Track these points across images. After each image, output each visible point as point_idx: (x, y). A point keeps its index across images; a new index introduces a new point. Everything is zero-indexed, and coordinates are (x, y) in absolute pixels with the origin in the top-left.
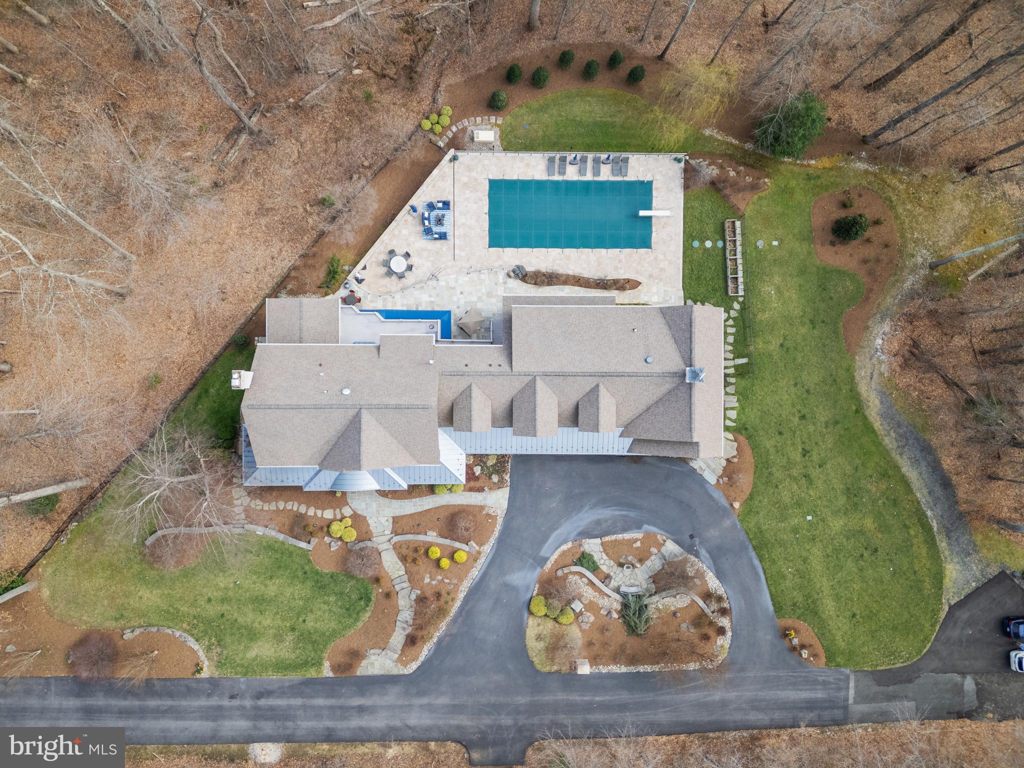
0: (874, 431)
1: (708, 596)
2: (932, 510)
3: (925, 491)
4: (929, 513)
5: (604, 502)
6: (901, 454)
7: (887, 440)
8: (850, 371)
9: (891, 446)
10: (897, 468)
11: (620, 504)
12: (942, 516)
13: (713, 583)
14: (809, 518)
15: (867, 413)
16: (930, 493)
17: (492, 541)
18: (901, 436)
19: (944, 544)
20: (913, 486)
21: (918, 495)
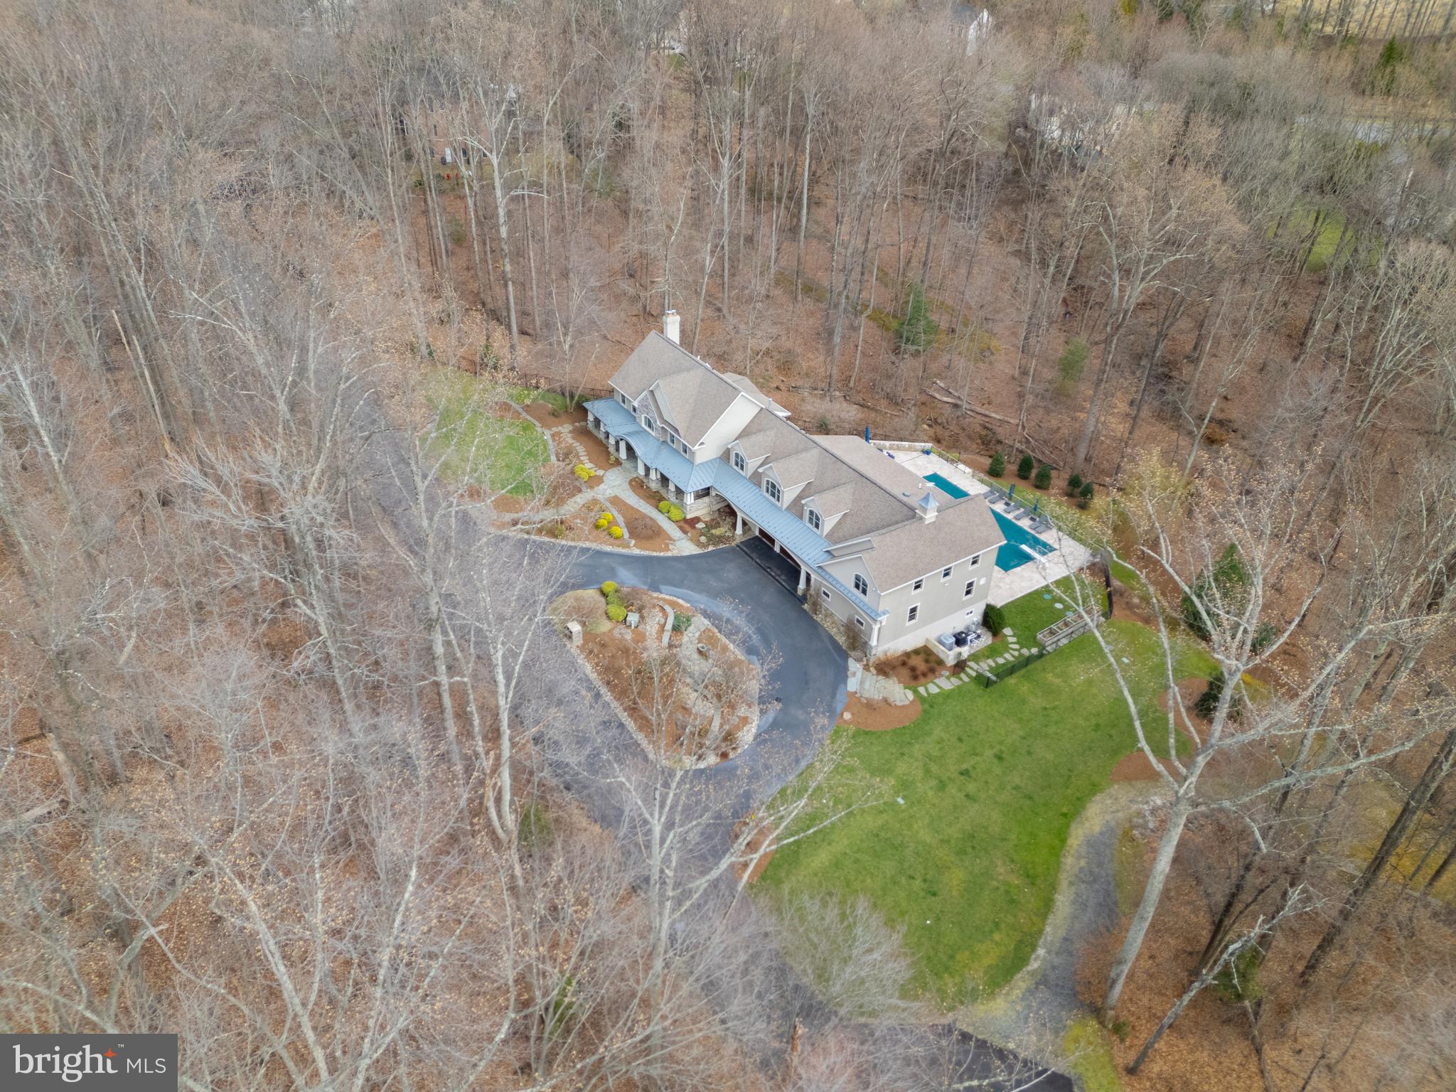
0: (1064, 841)
1: (729, 737)
2: (1049, 952)
3: (1062, 933)
4: (1041, 952)
5: (750, 619)
6: (1071, 884)
7: (1069, 861)
8: (1094, 789)
9: (1068, 868)
10: (1053, 888)
11: (759, 631)
12: (1054, 968)
13: (747, 736)
14: (901, 801)
15: (1073, 826)
16: (1066, 939)
17: (646, 553)
18: (1091, 872)
19: (1023, 985)
20: (1051, 916)
21: (1048, 929)
